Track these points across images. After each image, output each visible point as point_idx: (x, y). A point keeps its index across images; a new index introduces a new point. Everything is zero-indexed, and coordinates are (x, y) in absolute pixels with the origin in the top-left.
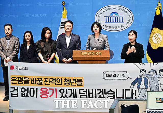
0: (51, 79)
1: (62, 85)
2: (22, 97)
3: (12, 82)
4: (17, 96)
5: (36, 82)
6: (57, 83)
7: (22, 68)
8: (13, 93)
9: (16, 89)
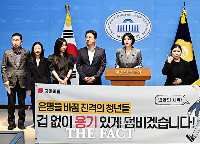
0: (90, 104)
1: (103, 112)
2: (52, 127)
3: (40, 109)
4: (45, 125)
5: (71, 108)
6: (97, 110)
7: (53, 92)
8: (41, 122)
9: (45, 117)
